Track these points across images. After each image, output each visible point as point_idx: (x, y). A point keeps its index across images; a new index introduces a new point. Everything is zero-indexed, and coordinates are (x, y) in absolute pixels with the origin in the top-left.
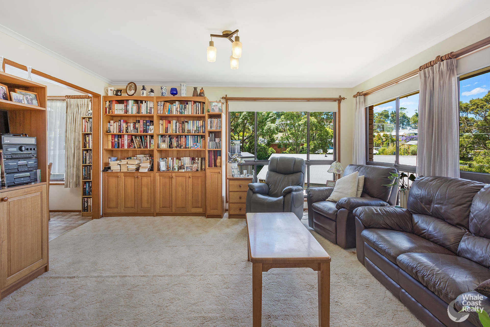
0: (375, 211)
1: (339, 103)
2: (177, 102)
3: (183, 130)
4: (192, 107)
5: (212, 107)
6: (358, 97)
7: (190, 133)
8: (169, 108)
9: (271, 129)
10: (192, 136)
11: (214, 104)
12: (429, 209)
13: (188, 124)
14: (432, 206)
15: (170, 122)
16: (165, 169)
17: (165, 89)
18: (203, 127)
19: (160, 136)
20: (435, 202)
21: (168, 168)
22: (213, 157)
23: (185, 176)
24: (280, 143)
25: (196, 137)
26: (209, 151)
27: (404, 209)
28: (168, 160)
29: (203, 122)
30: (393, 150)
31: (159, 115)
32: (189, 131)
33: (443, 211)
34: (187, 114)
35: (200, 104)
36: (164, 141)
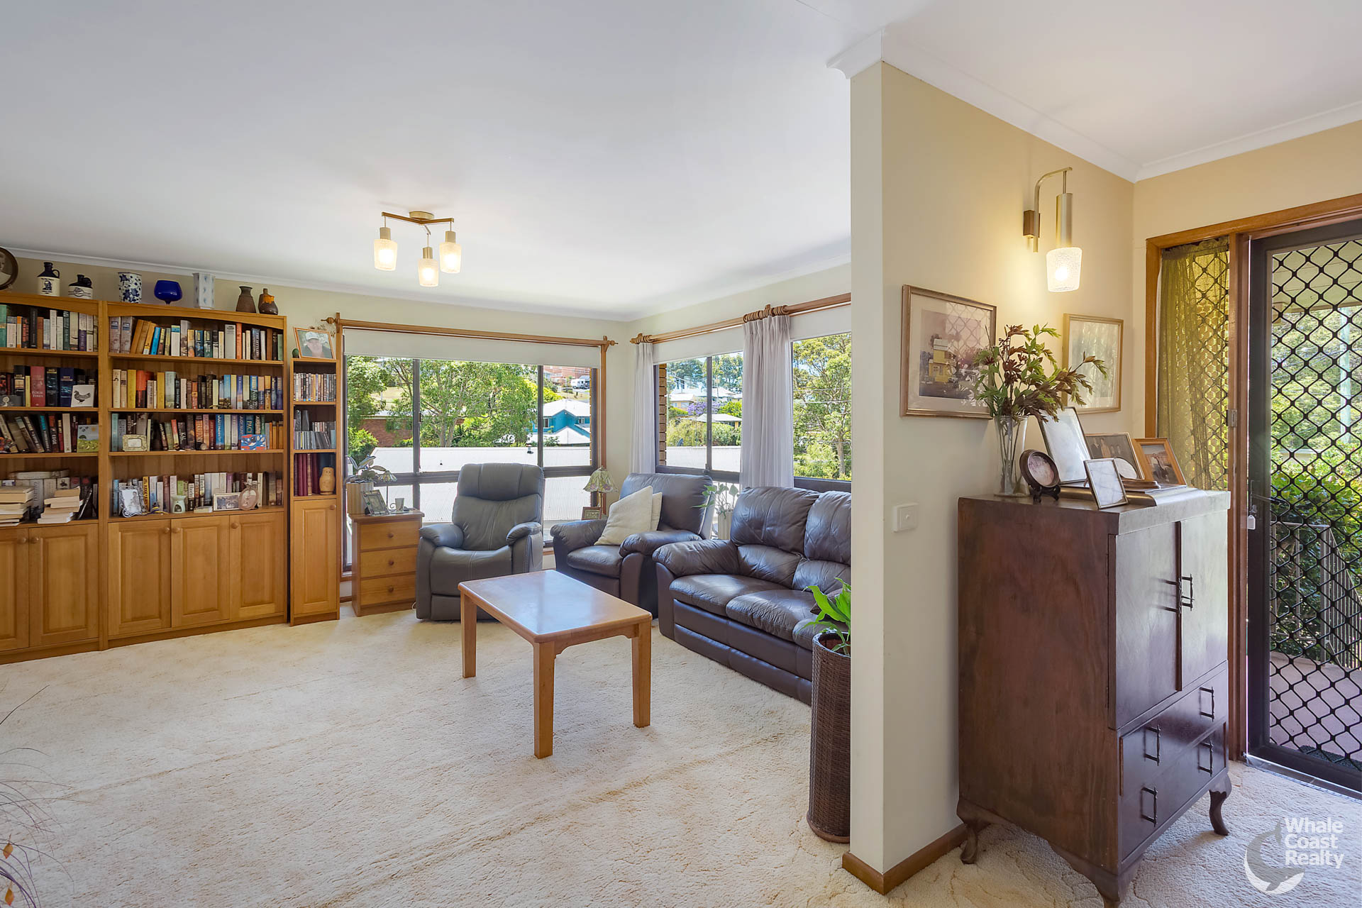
0: (688, 549)
1: (604, 351)
2: (184, 324)
3: (205, 400)
4: (239, 338)
5: (305, 345)
6: (641, 344)
7: (230, 408)
8: (156, 336)
9: (366, 376)
10: (234, 417)
11: (309, 335)
12: (759, 535)
13: (223, 382)
14: (763, 529)
15: (153, 377)
16: (138, 509)
17: (135, 281)
18: (274, 392)
19: (116, 416)
20: (767, 524)
21: (149, 507)
22: (309, 471)
23: (217, 523)
24: (393, 416)
25: (250, 418)
26: (297, 455)
27: (726, 541)
28: (147, 484)
29: (273, 380)
30: (676, 435)
31: (117, 354)
32: (225, 403)
33: (776, 535)
34: (221, 357)
35: (263, 333)
36: (133, 431)
